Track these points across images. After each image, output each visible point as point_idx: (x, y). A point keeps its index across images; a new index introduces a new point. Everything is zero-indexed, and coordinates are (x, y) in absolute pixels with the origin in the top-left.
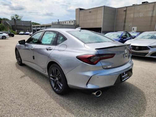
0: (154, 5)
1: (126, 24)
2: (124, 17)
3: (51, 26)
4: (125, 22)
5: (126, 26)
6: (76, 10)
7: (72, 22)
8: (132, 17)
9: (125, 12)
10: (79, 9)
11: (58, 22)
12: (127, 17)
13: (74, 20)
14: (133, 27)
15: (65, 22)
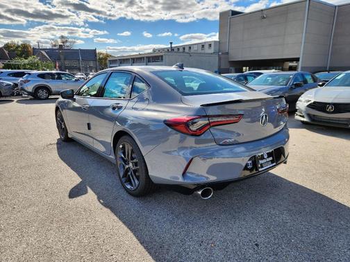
3: (162, 56)
6: (222, 15)
7: (210, 45)
10: (231, 12)
11: (171, 47)
13: (215, 42)
15: (190, 48)
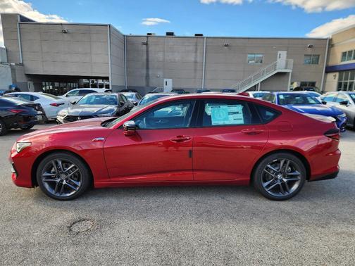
0: (197, 43)
1: (150, 72)
2: (145, 57)
4: (148, 68)
5: (150, 76)
8: (161, 59)
9: (145, 46)
10: (19, 17)
12: (150, 58)
14: (165, 80)
